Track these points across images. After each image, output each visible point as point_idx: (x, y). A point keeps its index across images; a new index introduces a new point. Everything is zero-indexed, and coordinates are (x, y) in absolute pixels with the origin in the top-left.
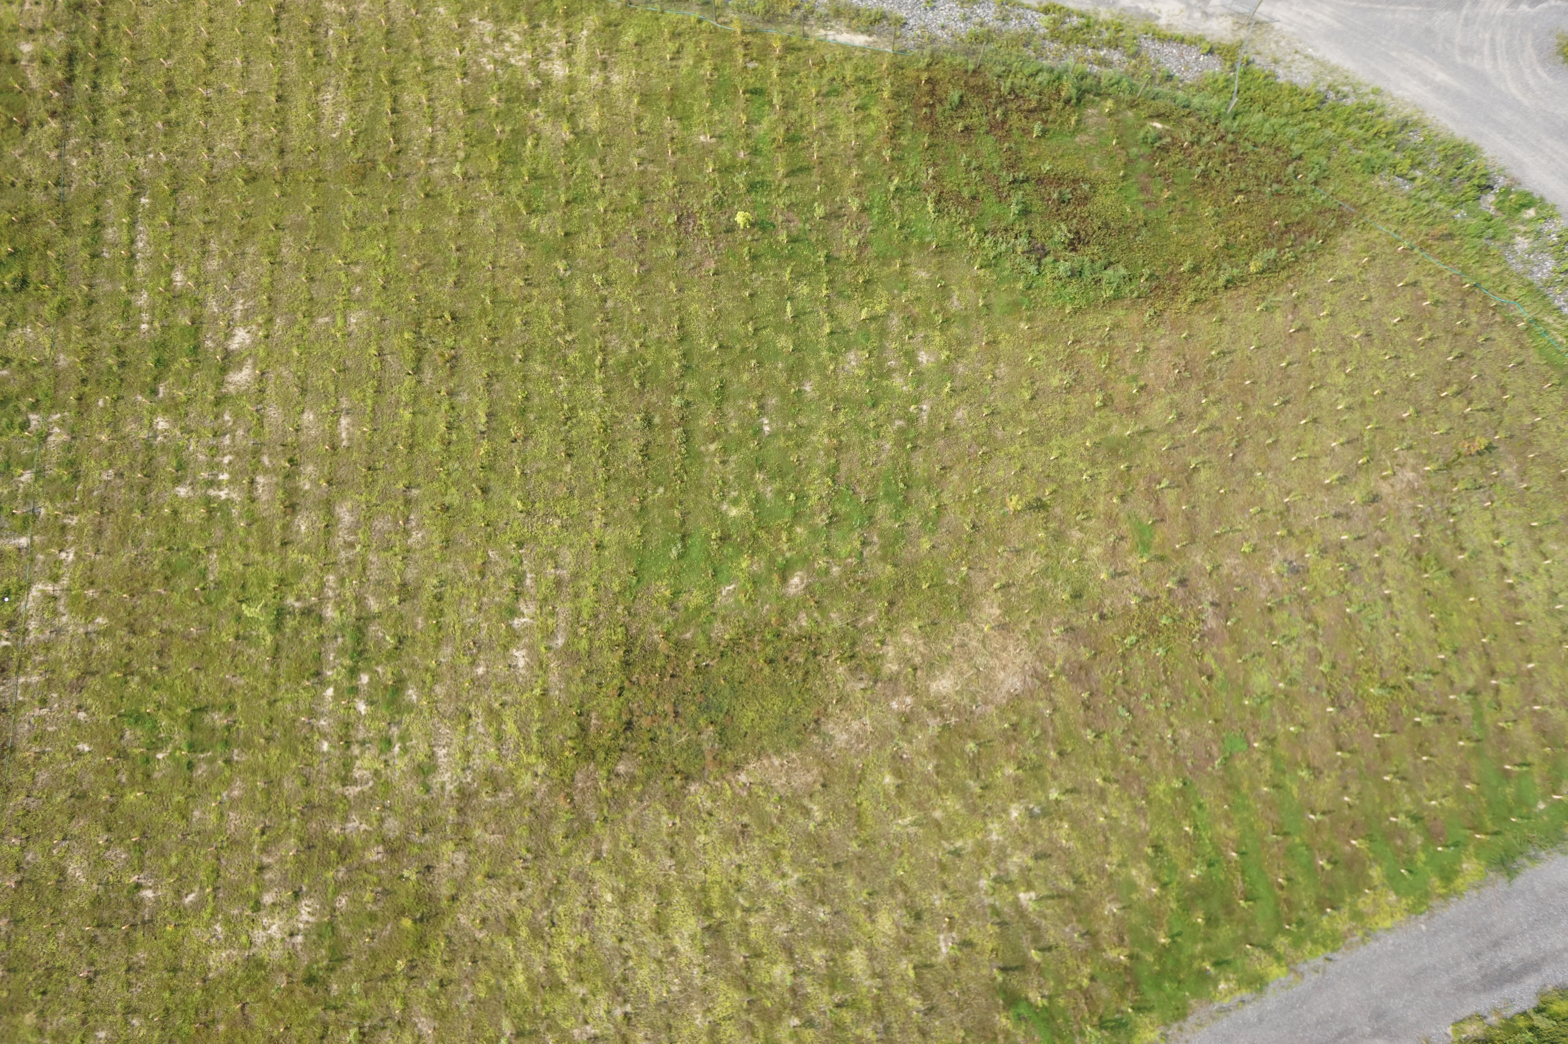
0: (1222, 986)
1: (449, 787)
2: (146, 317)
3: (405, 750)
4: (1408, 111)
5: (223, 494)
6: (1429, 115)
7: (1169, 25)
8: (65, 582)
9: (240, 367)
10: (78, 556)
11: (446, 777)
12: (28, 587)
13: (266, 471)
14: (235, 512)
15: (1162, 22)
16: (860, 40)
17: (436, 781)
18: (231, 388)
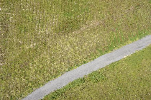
0: (116, 48)
3: (43, 30)
5: (27, 10)
10: (14, 15)
13: (31, 8)
17: (46, 33)
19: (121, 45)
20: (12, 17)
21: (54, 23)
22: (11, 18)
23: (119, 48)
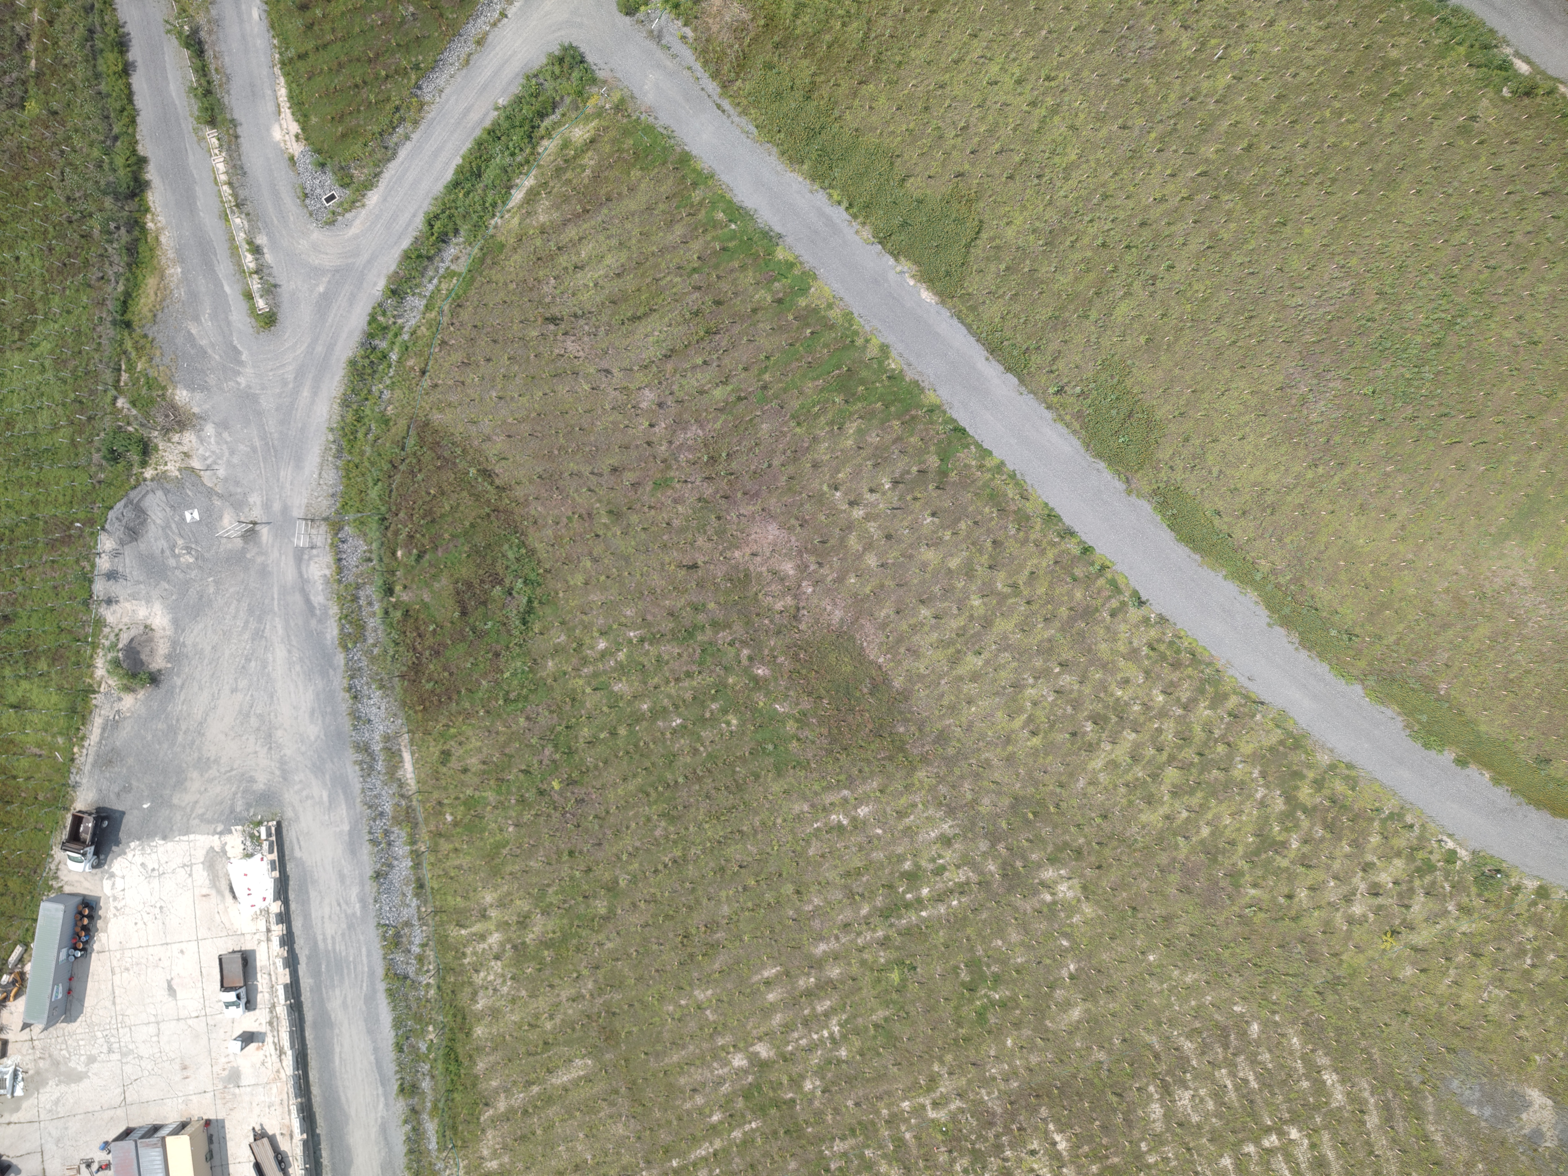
0: (893, 366)
1: (951, 823)
2: (747, 1127)
3: (940, 856)
4: (335, 406)
5: (836, 1029)
6: (334, 393)
7: (328, 567)
8: (921, 1100)
9: (757, 1054)
10: (903, 1100)
11: (946, 826)
12: (933, 1121)
13: (814, 1009)
14: (844, 1017)
15: (327, 572)
16: (407, 756)
17: (950, 832)
18: (772, 1054)
19: (859, 342)
20: (923, 1107)
21: (863, 811)
22: (932, 1114)
23: (884, 349)
